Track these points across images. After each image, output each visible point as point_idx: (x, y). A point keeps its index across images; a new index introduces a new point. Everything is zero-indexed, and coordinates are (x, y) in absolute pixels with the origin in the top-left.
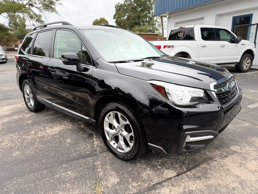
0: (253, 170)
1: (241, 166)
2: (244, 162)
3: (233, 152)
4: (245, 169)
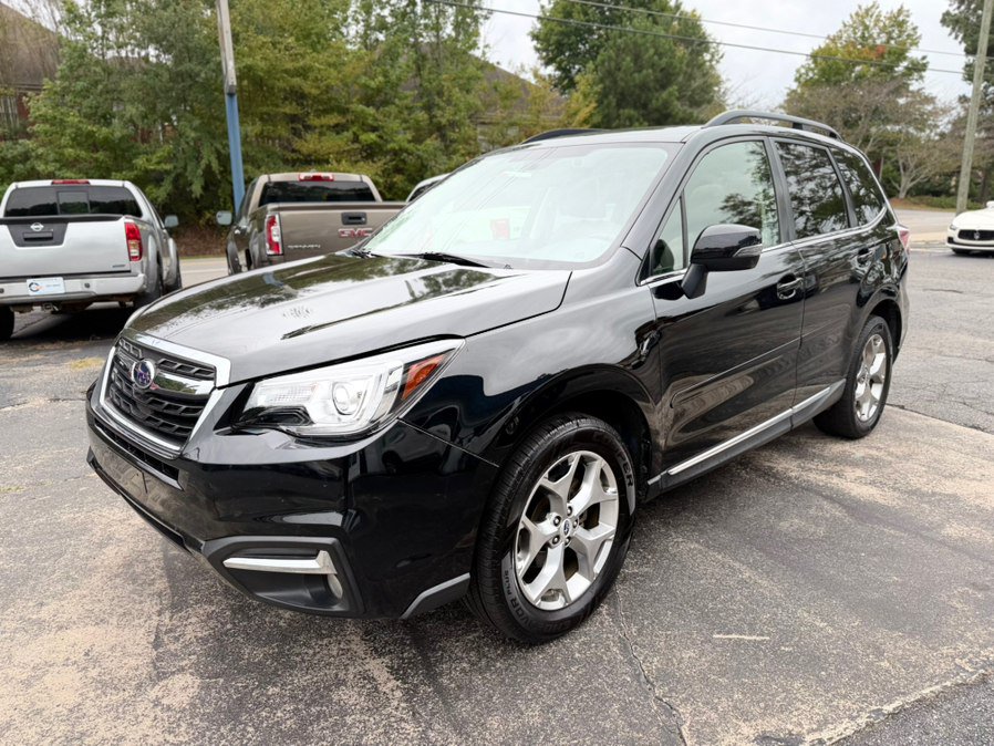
0: (45, 673)
1: (87, 654)
2: (94, 673)
3: (164, 673)
4: (67, 659)
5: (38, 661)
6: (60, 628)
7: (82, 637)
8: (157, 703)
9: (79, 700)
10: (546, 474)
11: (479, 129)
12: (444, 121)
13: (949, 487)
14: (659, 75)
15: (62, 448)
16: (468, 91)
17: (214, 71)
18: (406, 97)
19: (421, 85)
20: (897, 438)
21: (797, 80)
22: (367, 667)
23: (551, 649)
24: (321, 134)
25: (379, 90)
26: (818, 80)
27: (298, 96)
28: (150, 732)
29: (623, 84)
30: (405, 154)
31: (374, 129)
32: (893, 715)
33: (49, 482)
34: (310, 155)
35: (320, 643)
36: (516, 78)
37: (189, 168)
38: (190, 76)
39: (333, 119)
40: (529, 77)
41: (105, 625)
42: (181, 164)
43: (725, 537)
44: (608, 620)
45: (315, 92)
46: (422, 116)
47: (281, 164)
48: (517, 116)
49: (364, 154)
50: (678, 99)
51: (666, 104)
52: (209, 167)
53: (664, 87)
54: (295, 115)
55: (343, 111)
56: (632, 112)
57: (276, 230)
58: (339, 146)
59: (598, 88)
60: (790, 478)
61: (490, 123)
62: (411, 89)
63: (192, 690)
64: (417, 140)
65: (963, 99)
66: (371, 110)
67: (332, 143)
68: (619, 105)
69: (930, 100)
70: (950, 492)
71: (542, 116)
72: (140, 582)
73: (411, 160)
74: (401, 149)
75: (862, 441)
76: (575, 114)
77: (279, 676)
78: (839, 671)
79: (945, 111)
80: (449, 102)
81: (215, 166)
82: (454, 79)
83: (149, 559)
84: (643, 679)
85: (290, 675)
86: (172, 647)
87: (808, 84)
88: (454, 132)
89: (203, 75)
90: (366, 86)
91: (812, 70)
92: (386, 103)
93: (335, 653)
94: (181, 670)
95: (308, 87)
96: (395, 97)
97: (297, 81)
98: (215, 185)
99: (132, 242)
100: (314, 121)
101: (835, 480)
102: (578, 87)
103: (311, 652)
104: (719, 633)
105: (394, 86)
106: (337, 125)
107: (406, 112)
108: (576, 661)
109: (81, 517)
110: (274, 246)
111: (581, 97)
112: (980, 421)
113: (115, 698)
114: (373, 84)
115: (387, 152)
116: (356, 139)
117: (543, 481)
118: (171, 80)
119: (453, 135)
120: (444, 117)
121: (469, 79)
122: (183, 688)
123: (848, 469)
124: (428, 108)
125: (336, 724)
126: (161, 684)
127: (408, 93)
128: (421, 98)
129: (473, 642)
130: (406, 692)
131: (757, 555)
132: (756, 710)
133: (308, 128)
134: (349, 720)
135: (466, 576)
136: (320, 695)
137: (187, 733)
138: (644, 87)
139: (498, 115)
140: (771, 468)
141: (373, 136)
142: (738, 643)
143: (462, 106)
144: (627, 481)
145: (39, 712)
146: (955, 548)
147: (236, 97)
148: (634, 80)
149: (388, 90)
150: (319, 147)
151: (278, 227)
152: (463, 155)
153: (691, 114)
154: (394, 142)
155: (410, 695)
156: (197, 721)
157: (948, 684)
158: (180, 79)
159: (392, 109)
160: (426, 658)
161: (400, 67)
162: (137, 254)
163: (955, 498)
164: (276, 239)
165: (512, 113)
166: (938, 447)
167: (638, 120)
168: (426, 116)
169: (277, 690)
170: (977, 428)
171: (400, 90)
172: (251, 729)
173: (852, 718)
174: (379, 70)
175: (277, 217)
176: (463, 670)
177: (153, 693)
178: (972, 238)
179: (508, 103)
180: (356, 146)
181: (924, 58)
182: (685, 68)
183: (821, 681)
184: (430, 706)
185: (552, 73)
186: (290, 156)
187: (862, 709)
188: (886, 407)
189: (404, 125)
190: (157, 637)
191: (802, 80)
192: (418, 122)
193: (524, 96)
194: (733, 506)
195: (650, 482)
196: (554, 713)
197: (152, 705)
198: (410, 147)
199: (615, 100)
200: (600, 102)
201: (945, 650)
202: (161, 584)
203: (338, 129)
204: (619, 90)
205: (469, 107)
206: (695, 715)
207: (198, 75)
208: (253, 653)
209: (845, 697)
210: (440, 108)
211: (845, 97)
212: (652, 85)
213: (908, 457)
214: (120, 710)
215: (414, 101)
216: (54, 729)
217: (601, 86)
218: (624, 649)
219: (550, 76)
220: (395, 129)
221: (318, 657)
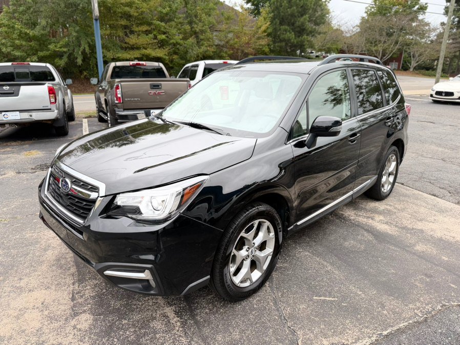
0: (25, 313)
1: (42, 304)
2: (46, 313)
3: (77, 313)
4: (34, 306)
5: (21, 307)
6: (30, 291)
7: (40, 295)
8: (74, 327)
9: (41, 326)
10: (244, 231)
11: (215, 33)
12: (197, 30)
13: (420, 226)
14: (300, 10)
15: (24, 199)
16: (210, 15)
17: (86, 3)
18: (180, 18)
19: (187, 12)
20: (399, 200)
21: (366, 12)
22: (165, 311)
23: (244, 303)
24: (139, 35)
25: (167, 14)
26: (376, 13)
27: (128, 16)
28: (72, 341)
29: (282, 14)
30: (178, 46)
31: (164, 33)
32: (387, 336)
33: (19, 217)
34: (133, 45)
35: (144, 299)
36: (232, 9)
37: (75, 51)
38: (75, 5)
39: (145, 28)
40: (238, 8)
41: (50, 290)
42: (71, 48)
43: (320, 249)
44: (269, 289)
45: (136, 14)
46: (188, 27)
47: (120, 49)
48: (233, 27)
49: (159, 45)
50: (309, 21)
51: (303, 24)
52: (84, 50)
53: (302, 15)
54: (126, 25)
55: (150, 24)
56: (286, 27)
57: (119, 91)
58: (147, 41)
59: (271, 15)
60: (350, 220)
61: (220, 31)
62: (183, 14)
63: (90, 321)
64: (185, 39)
65: (443, 24)
66: (163, 24)
67: (144, 40)
68: (281, 24)
69: (428, 24)
70: (420, 228)
71: (244, 28)
72: (64, 268)
73: (181, 48)
74: (177, 43)
75: (383, 201)
76: (260, 28)
77: (127, 315)
78: (366, 315)
79: (434, 30)
80: (200, 21)
81: (87, 50)
82: (203, 9)
83: (67, 257)
84: (283, 318)
85: (132, 315)
86: (80, 301)
87: (371, 14)
88: (202, 35)
89: (81, 6)
90: (161, 12)
91: (373, 7)
92: (170, 20)
93: (151, 304)
94: (85, 311)
95: (133, 12)
96: (174, 18)
97: (127, 9)
98: (88, 59)
99: (52, 95)
100: (135, 28)
101: (370, 221)
102: (262, 14)
103: (141, 303)
104: (316, 296)
105: (175, 12)
106: (147, 31)
107: (179, 25)
108: (255, 309)
109: (35, 235)
110: (118, 99)
111: (263, 19)
112: (436, 192)
113: (56, 325)
114: (164, 11)
115: (171, 44)
116: (155, 38)
117: (243, 234)
118: (65, 7)
119: (202, 37)
120: (198, 28)
121: (210, 9)
122: (85, 320)
123: (376, 216)
124: (190, 23)
125: (152, 338)
126: (76, 318)
127: (181, 16)
128: (187, 18)
129: (211, 299)
130: (182, 323)
131: (334, 259)
132: (330, 333)
133: (132, 32)
134: (158, 336)
135: (209, 277)
136: (145, 324)
137: (89, 342)
138: (292, 15)
139: (223, 27)
140: (342, 215)
141: (164, 37)
142: (324, 301)
143: (206, 23)
144: (279, 230)
145: (23, 331)
146: (419, 256)
147: (98, 21)
148: (288, 12)
149: (171, 14)
150: (138, 41)
151: (120, 89)
152: (206, 46)
153: (315, 29)
154: (174, 39)
155: (184, 324)
156: (92, 336)
157: (411, 322)
158: (70, 6)
159: (173, 23)
160: (190, 307)
161: (177, 3)
162: (54, 101)
163: (422, 231)
164: (119, 96)
165: (230, 26)
166: (417, 205)
167: (289, 31)
168: (189, 27)
169: (126, 322)
170: (435, 196)
171: (177, 14)
172: (116, 340)
173: (370, 337)
174: (167, 4)
175: (120, 85)
176: (206, 313)
177: (73, 322)
178: (441, 95)
179: (228, 22)
180: (155, 41)
181: (426, 4)
182: (312, 6)
183: (358, 320)
184: (192, 330)
185: (250, 7)
186: (124, 45)
187: (374, 333)
188: (396, 184)
189: (179, 31)
190: (73, 296)
191: (369, 13)
192: (185, 30)
193: (236, 19)
194: (325, 234)
195: (289, 229)
196: (245, 333)
197: (73, 328)
198: (181, 42)
199: (279, 21)
200: (272, 22)
201: (411, 306)
202: (73, 270)
203: (147, 33)
204: (281, 17)
205: (210, 23)
206: (304, 335)
207: (79, 5)
208: (115, 304)
209: (367, 327)
210: (196, 23)
211: (388, 21)
212: (296, 14)
213: (403, 210)
214: (59, 331)
215: (183, 20)
216: (31, 339)
217: (272, 14)
218: (275, 304)
219: (248, 8)
220: (174, 33)
221: (144, 306)
